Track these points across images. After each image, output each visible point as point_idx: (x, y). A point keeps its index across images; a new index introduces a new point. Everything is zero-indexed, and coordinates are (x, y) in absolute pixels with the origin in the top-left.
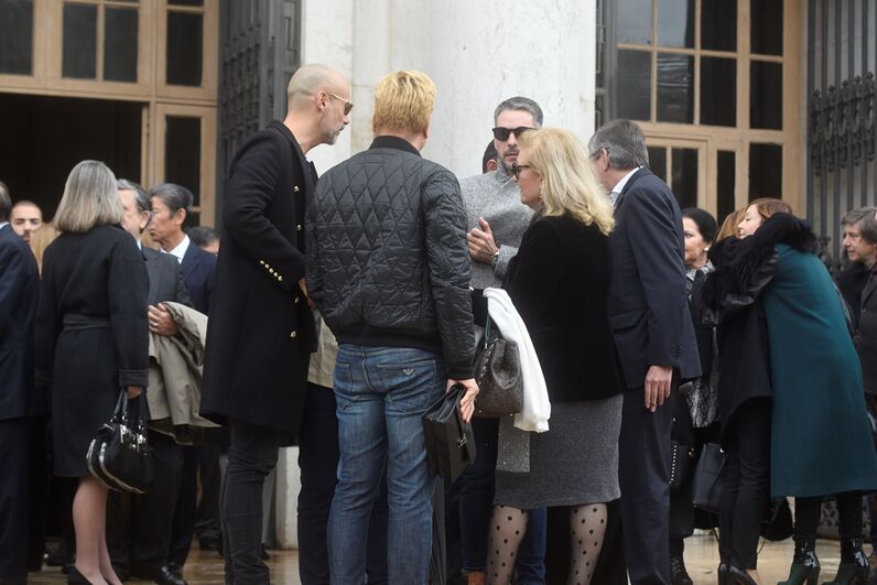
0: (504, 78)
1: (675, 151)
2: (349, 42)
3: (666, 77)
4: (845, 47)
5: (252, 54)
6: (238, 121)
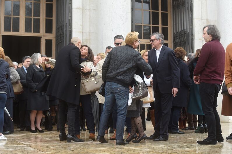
0: (113, 31)
1: (147, 45)
2: (82, 24)
3: (145, 30)
4: (180, 24)
5: (62, 27)
6: (60, 40)
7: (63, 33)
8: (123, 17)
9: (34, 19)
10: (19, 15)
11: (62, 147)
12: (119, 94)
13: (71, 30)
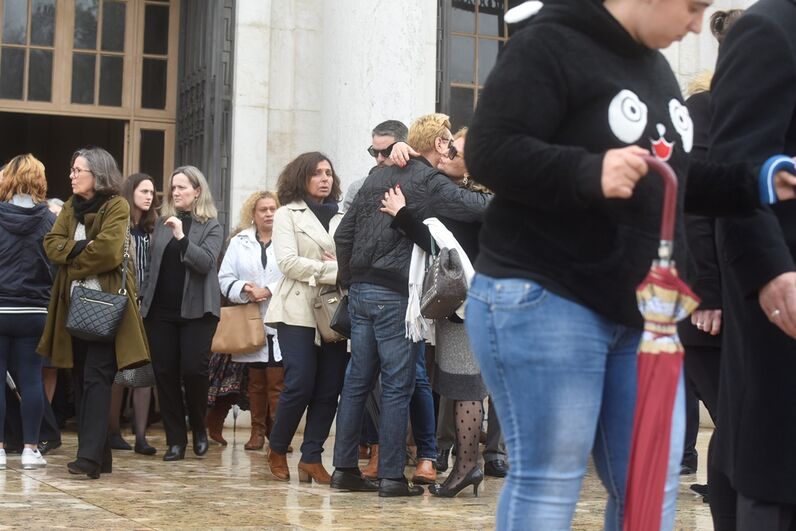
0: (373, 105)
2: (266, 79)
5: (200, 87)
6: (190, 133)
7: (203, 110)
8: (411, 58)
9: (104, 58)
10: (51, 43)
11: (190, 503)
12: (381, 320)
13: (228, 98)
